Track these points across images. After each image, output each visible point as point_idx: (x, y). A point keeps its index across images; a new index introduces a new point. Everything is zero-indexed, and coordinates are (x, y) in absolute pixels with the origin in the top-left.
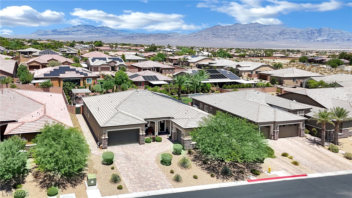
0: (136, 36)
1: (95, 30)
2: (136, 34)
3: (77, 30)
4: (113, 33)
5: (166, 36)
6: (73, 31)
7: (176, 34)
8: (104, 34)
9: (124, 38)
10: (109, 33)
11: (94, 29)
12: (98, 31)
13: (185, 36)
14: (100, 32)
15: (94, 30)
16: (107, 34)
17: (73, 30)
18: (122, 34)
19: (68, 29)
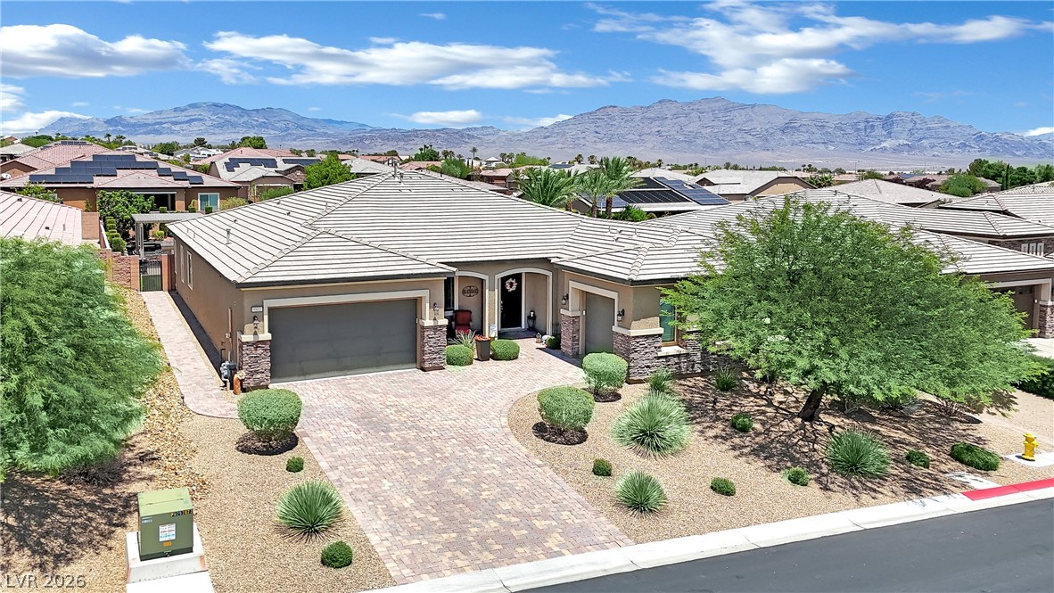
0: (372, 138)
1: (246, 118)
2: (371, 131)
3: (188, 118)
4: (301, 127)
5: (462, 136)
6: (176, 123)
7: (491, 131)
8: (272, 132)
9: (335, 142)
10: (288, 128)
11: (242, 116)
12: (253, 122)
13: (516, 138)
14: (260, 124)
15: (242, 120)
16: (281, 130)
17: (174, 119)
18: (329, 132)
19: (158, 116)
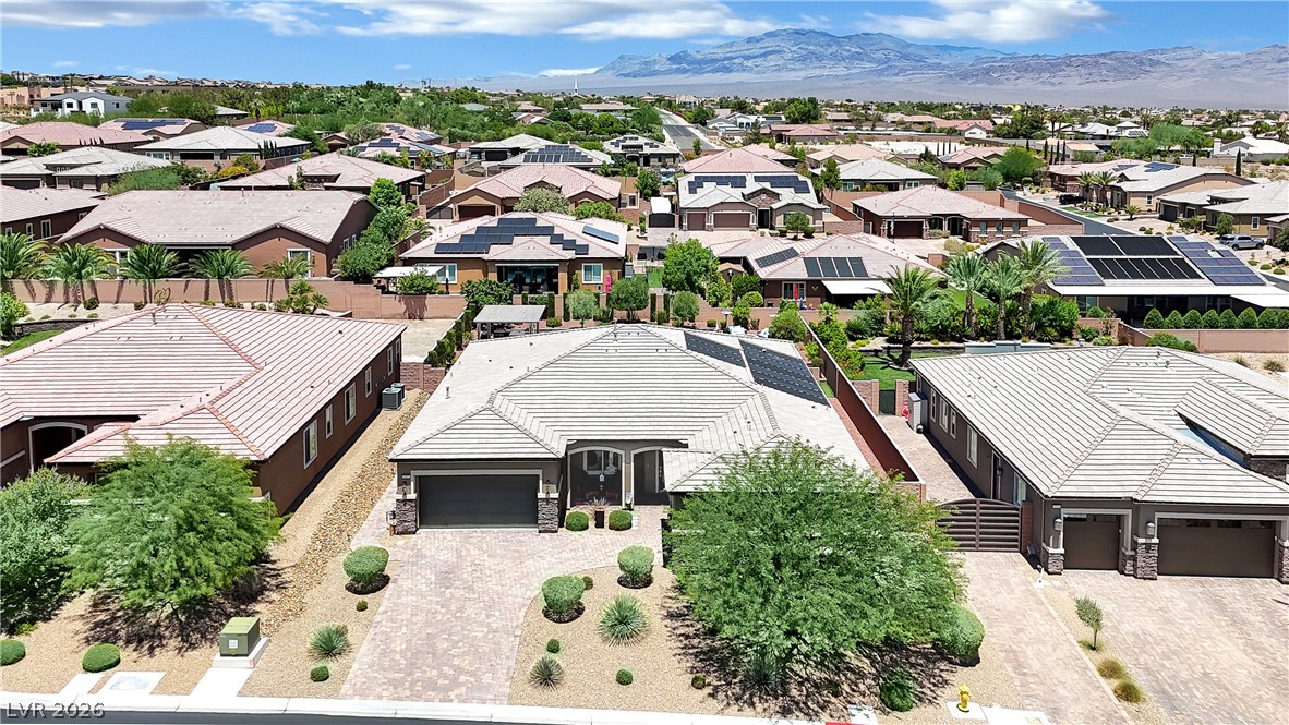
0: (1003, 69)
1: (834, 48)
2: (1002, 60)
3: (763, 51)
4: (906, 57)
5: (1141, 63)
6: (748, 58)
7: (1189, 53)
8: (868, 65)
9: (950, 76)
10: (889, 60)
11: (830, 46)
12: (844, 53)
13: (1230, 63)
14: (853, 55)
15: (830, 51)
16: (879, 62)
17: (746, 53)
18: (944, 63)
19: (729, 50)
